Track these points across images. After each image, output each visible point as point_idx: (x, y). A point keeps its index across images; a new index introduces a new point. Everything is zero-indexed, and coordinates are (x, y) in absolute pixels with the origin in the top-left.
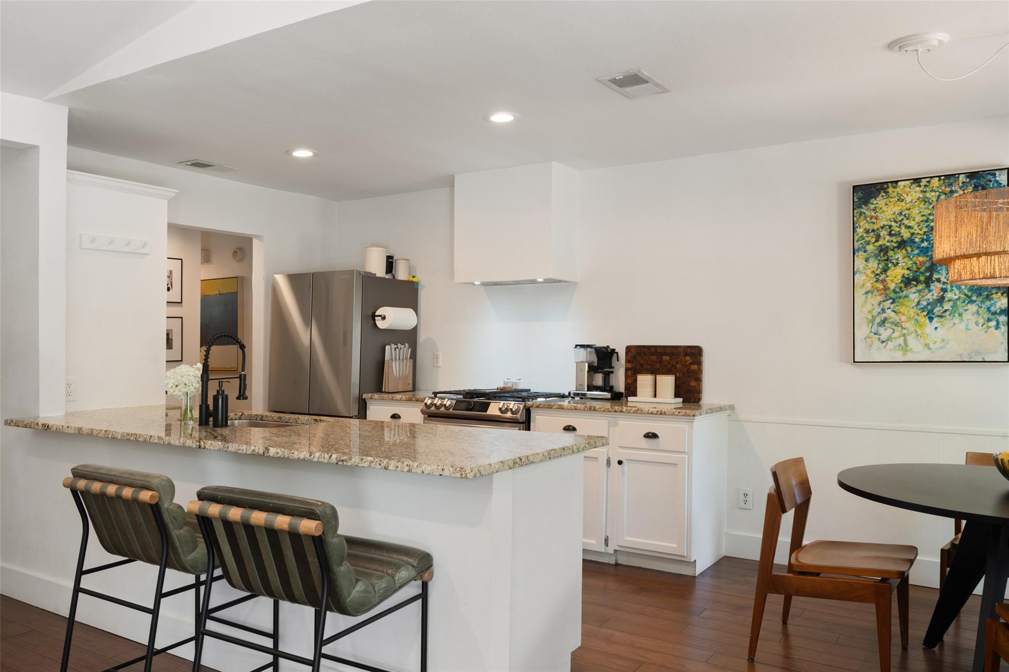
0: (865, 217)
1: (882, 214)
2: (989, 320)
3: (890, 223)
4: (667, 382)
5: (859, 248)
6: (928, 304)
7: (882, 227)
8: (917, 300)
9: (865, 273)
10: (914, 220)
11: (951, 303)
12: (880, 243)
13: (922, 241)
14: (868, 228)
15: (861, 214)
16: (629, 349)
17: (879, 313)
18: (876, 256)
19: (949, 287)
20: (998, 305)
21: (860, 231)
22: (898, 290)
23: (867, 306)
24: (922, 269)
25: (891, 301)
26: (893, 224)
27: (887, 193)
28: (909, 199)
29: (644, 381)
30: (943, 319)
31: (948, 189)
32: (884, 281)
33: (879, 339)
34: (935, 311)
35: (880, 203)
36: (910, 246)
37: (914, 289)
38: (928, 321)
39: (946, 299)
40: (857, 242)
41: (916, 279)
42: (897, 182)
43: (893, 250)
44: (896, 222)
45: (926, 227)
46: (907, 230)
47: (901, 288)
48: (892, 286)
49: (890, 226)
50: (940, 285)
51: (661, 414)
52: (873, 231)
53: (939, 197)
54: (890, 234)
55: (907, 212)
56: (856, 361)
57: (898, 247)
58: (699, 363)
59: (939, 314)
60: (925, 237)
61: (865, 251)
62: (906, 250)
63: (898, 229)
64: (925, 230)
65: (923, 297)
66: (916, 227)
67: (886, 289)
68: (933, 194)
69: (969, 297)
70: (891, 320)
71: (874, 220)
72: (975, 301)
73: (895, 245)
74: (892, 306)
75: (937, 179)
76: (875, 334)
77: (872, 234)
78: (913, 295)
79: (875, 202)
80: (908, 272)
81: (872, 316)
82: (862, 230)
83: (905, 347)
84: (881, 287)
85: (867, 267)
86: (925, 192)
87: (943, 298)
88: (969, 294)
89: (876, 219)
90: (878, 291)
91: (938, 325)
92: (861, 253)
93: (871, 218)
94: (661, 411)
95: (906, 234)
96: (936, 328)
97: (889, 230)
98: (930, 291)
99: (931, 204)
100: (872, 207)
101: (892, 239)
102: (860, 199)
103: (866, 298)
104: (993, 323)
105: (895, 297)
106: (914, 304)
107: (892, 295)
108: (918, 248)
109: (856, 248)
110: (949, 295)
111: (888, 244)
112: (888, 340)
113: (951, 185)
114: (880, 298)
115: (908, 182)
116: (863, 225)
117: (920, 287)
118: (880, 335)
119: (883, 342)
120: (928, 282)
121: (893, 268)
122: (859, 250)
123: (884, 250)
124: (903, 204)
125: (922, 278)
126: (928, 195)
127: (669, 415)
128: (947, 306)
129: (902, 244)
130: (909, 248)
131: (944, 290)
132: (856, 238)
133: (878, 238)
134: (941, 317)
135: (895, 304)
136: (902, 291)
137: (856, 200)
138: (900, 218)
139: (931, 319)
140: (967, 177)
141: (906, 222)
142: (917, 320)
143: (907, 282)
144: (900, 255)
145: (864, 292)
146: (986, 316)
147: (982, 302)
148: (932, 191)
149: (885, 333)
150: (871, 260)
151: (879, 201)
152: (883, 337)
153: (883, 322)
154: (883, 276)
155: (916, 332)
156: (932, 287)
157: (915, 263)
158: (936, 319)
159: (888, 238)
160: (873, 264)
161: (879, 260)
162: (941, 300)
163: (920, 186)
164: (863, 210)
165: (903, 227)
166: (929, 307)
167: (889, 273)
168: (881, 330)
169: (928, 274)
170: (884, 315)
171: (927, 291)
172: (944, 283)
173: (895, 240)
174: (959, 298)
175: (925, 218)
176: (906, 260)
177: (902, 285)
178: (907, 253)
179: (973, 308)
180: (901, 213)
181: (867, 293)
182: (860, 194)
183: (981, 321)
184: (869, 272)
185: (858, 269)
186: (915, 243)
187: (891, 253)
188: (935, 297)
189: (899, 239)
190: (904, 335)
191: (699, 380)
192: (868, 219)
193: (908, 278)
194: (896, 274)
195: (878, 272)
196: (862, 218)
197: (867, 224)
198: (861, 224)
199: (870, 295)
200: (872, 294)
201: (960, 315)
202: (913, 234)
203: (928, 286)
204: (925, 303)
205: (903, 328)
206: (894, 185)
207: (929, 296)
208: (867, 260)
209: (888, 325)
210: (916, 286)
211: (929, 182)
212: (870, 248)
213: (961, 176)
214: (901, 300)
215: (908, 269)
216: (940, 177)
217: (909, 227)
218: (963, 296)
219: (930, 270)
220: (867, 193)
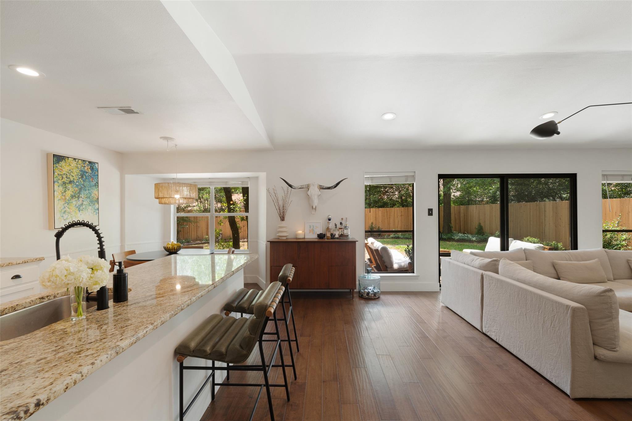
0: (58, 169)
1: (64, 169)
2: (94, 212)
3: (66, 173)
5: (56, 181)
6: (79, 206)
7: (64, 174)
8: (75, 204)
9: (58, 192)
10: (74, 174)
11: (85, 205)
12: (63, 180)
13: (77, 182)
14: (59, 173)
15: (56, 167)
17: (63, 208)
18: (62, 185)
19: (84, 200)
20: (96, 207)
21: (56, 174)
22: (69, 200)
23: (59, 205)
24: (77, 193)
25: (67, 204)
26: (67, 174)
27: (65, 161)
28: (72, 165)
30: (83, 211)
31: (84, 165)
32: (65, 196)
33: (63, 219)
34: (81, 208)
35: (63, 164)
36: (73, 183)
37: (74, 200)
38: (78, 212)
39: (84, 204)
40: (55, 178)
41: (75, 196)
42: (69, 158)
43: (68, 184)
44: (68, 173)
45: (78, 177)
46: (72, 177)
47: (70, 199)
48: (67, 198)
49: (67, 175)
50: (82, 199)
51: (25, 263)
52: (61, 175)
53: (81, 167)
54: (67, 178)
55: (72, 170)
56: (55, 228)
57: (69, 183)
59: (82, 209)
60: (77, 181)
61: (58, 183)
62: (72, 185)
63: (69, 176)
64: (77, 178)
65: (77, 203)
66: (75, 176)
67: (65, 199)
68: (80, 166)
69: (90, 204)
70: (67, 211)
71: (61, 171)
72: (91, 205)
73: (69, 182)
74: (67, 206)
75: (80, 160)
76: (62, 217)
77: (60, 176)
78: (74, 202)
79: (61, 163)
80: (72, 193)
81: (61, 210)
82: (57, 174)
84: (64, 198)
85: (58, 189)
86: (77, 164)
87: (83, 203)
88: (89, 203)
89: (62, 170)
90: (63, 199)
91: (81, 213)
92: (57, 183)
93: (60, 169)
94: (25, 261)
95: (72, 179)
96: (81, 214)
97: (66, 176)
98: (79, 201)
99: (79, 169)
100: (60, 165)
101: (67, 179)
102: (56, 161)
103: (59, 202)
104: (95, 213)
106: (75, 205)
107: (67, 201)
108: (75, 185)
109: (55, 181)
110: (84, 203)
111: (66, 181)
112: (66, 219)
113: (84, 164)
114: (64, 203)
115: (72, 159)
117: (76, 199)
118: (64, 217)
119: (65, 220)
120: (79, 197)
121: (68, 191)
122: (56, 182)
123: (64, 183)
124: (71, 167)
125: (77, 196)
126: (78, 165)
127: (30, 262)
128: (84, 207)
129: (70, 182)
130: (73, 184)
131: (83, 201)
132: (55, 176)
133: (63, 178)
134: (82, 210)
135: (68, 205)
136: (71, 200)
137: (54, 161)
138: (70, 172)
139: (79, 211)
140: (89, 163)
141: (72, 174)
142: (75, 211)
143: (72, 197)
144: (69, 186)
145: (58, 200)
146: (94, 210)
147: (93, 206)
148: (79, 164)
150: (60, 186)
151: (62, 163)
152: (65, 218)
154: (64, 194)
155: (75, 216)
156: (80, 200)
157: (74, 190)
158: (81, 211)
159: (66, 179)
160: (61, 188)
161: (63, 187)
162: (82, 204)
163: (76, 162)
164: (57, 166)
165: (71, 176)
166: (79, 207)
167: (66, 193)
168: (64, 215)
169: (78, 195)
170: (65, 209)
171: (78, 201)
172: (83, 198)
173: (68, 180)
174: (87, 204)
175: (77, 174)
176: (72, 188)
177: (71, 198)
178: (72, 186)
179: (90, 207)
180: (70, 170)
181: (59, 200)
182: (55, 158)
183: (93, 212)
184: (59, 191)
185: (56, 189)
186: (74, 182)
187: (67, 185)
188: (80, 203)
189: (70, 180)
190: (71, 217)
192: (59, 170)
193: (72, 195)
194: (69, 193)
195: (63, 192)
196: (57, 168)
197: (58, 172)
198: (57, 171)
199: (60, 201)
200: (61, 200)
201: (87, 210)
202: (74, 179)
203: (78, 199)
204: (78, 205)
205: (71, 214)
206: (68, 158)
207: (79, 203)
208: (59, 186)
209: (66, 213)
210: (75, 199)
211: (78, 161)
212: (60, 181)
213: (87, 162)
214: (71, 204)
215: (72, 192)
216: (81, 160)
217: (73, 176)
218: (88, 203)
219: (79, 193)
220: (58, 158)
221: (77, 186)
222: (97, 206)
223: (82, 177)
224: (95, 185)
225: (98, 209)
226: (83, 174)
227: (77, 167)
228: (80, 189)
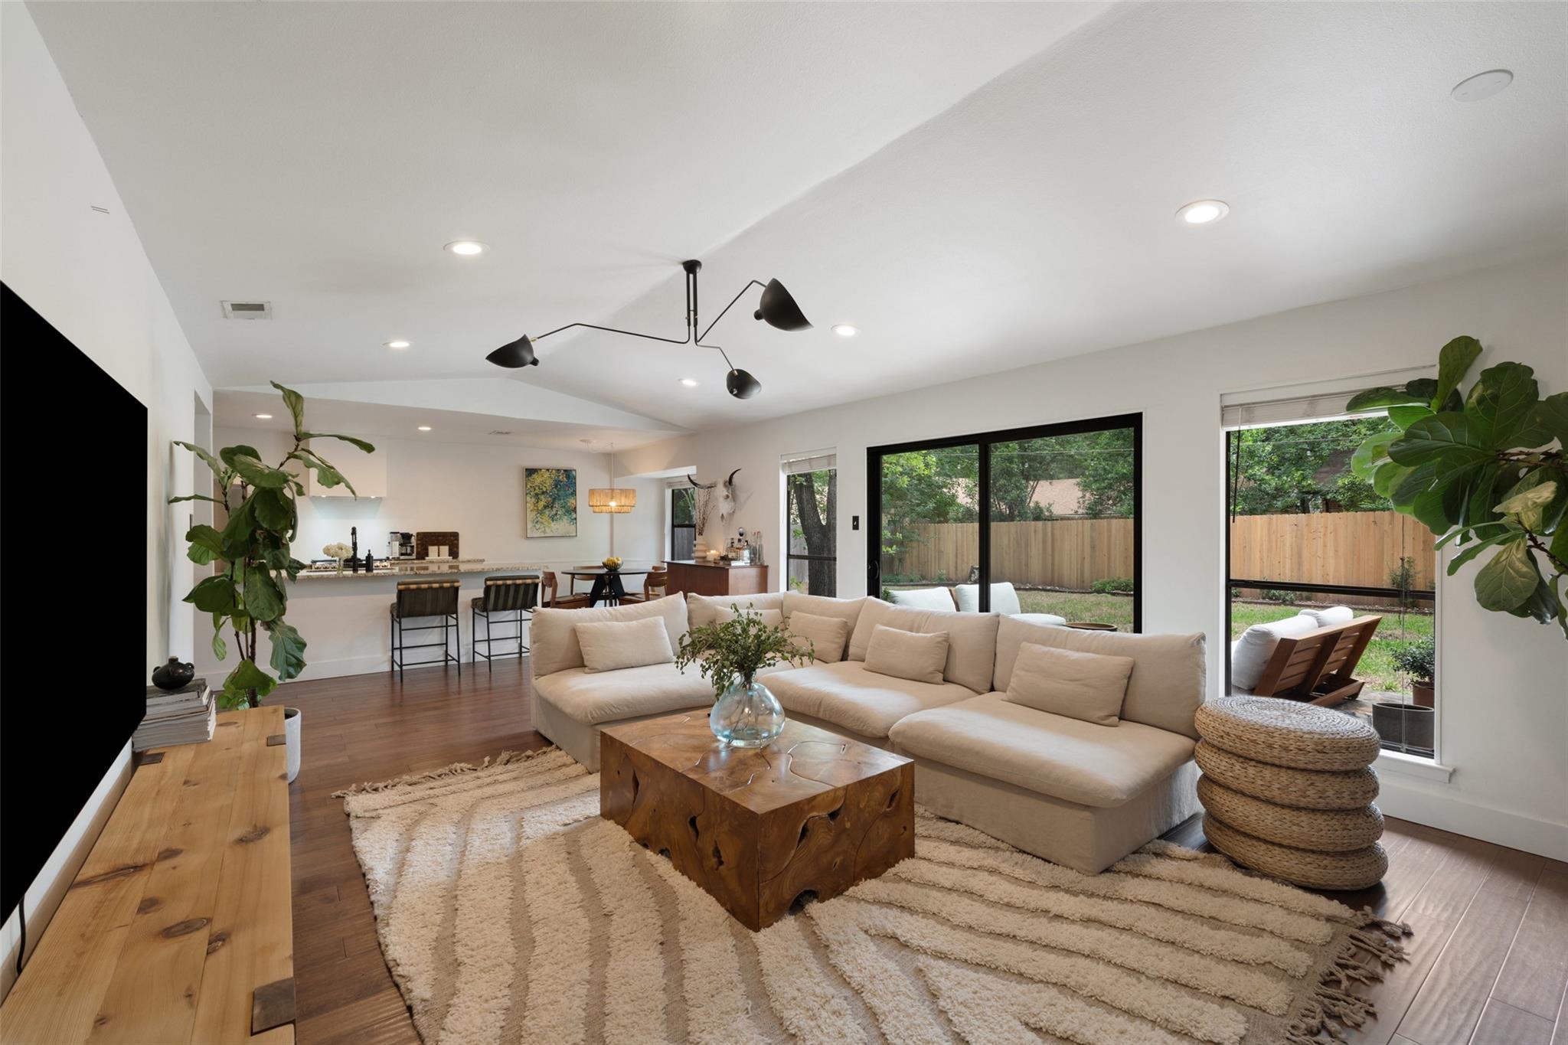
1: (536, 481)
3: (538, 484)
4: (445, 549)
7: (536, 486)
8: (549, 514)
9: (530, 503)
10: (547, 484)
12: (535, 491)
13: (550, 492)
14: (531, 485)
16: (418, 534)
17: (535, 518)
18: (534, 496)
19: (559, 510)
22: (542, 510)
23: (531, 516)
24: (550, 503)
25: (539, 514)
27: (537, 472)
28: (545, 476)
29: (433, 550)
30: (557, 521)
31: (558, 474)
32: (537, 506)
33: (535, 528)
34: (554, 518)
36: (546, 494)
38: (552, 522)
39: (558, 514)
40: (527, 490)
41: (548, 506)
42: (542, 469)
43: (540, 495)
44: (541, 484)
48: (540, 508)
50: (556, 509)
53: (556, 476)
55: (545, 481)
56: (527, 537)
58: (458, 540)
59: (556, 519)
61: (530, 494)
63: (542, 487)
64: (551, 488)
65: (550, 512)
66: (548, 487)
67: (538, 510)
68: (554, 475)
69: (565, 514)
70: (539, 521)
72: (567, 515)
73: (541, 493)
74: (540, 516)
75: (555, 470)
76: (534, 526)
77: (532, 488)
78: (547, 511)
79: (533, 475)
81: (533, 520)
83: (544, 532)
84: (536, 508)
85: (531, 501)
86: (551, 474)
88: (565, 512)
89: (534, 482)
90: (535, 510)
91: (555, 523)
92: (528, 495)
95: (545, 490)
97: (538, 487)
99: (553, 479)
100: (532, 477)
101: (540, 490)
102: (528, 474)
103: (531, 512)
104: (572, 523)
105: (541, 512)
106: (547, 515)
109: (527, 493)
111: (538, 492)
112: (538, 529)
114: (535, 513)
115: (545, 470)
116: (529, 485)
117: (550, 509)
119: (536, 530)
120: (552, 507)
121: (540, 501)
123: (537, 494)
124: (543, 478)
125: (550, 506)
128: (558, 516)
129: (543, 493)
131: (557, 511)
133: (534, 489)
137: (526, 474)
138: (543, 483)
140: (564, 471)
141: (545, 485)
142: (548, 521)
143: (545, 507)
144: (542, 497)
145: (530, 510)
146: (570, 520)
147: (569, 515)
149: (538, 527)
151: (535, 476)
153: (537, 522)
155: (548, 525)
156: (553, 510)
157: (548, 500)
158: (554, 521)
159: (538, 489)
160: (533, 499)
161: (535, 498)
162: (556, 514)
163: (549, 472)
164: (529, 478)
166: (552, 517)
167: (538, 503)
168: (536, 525)
169: (552, 505)
170: (537, 519)
172: (558, 508)
174: (562, 514)
175: (551, 484)
176: (545, 499)
177: (543, 508)
178: (545, 496)
179: (566, 517)
180: (543, 481)
182: (528, 472)
185: (527, 501)
186: (548, 493)
188: (554, 513)
189: (543, 491)
190: (544, 527)
191: (458, 548)
192: (531, 482)
194: (542, 504)
195: (535, 503)
196: (529, 481)
200: (533, 511)
201: (562, 520)
202: (547, 489)
204: (551, 515)
205: (543, 524)
206: (540, 470)
207: (552, 513)
208: (531, 498)
210: (548, 508)
211: (552, 471)
212: (532, 493)
213: (562, 470)
214: (543, 514)
215: (546, 502)
217: (546, 487)
219: (553, 503)
220: (530, 472)
221: (550, 496)
222: (574, 516)
223: (556, 487)
224: (572, 494)
225: (576, 519)
226: (557, 484)
227: (551, 478)
228: (554, 499)
